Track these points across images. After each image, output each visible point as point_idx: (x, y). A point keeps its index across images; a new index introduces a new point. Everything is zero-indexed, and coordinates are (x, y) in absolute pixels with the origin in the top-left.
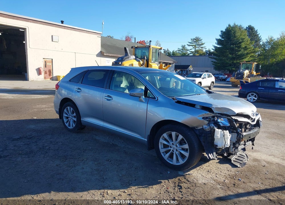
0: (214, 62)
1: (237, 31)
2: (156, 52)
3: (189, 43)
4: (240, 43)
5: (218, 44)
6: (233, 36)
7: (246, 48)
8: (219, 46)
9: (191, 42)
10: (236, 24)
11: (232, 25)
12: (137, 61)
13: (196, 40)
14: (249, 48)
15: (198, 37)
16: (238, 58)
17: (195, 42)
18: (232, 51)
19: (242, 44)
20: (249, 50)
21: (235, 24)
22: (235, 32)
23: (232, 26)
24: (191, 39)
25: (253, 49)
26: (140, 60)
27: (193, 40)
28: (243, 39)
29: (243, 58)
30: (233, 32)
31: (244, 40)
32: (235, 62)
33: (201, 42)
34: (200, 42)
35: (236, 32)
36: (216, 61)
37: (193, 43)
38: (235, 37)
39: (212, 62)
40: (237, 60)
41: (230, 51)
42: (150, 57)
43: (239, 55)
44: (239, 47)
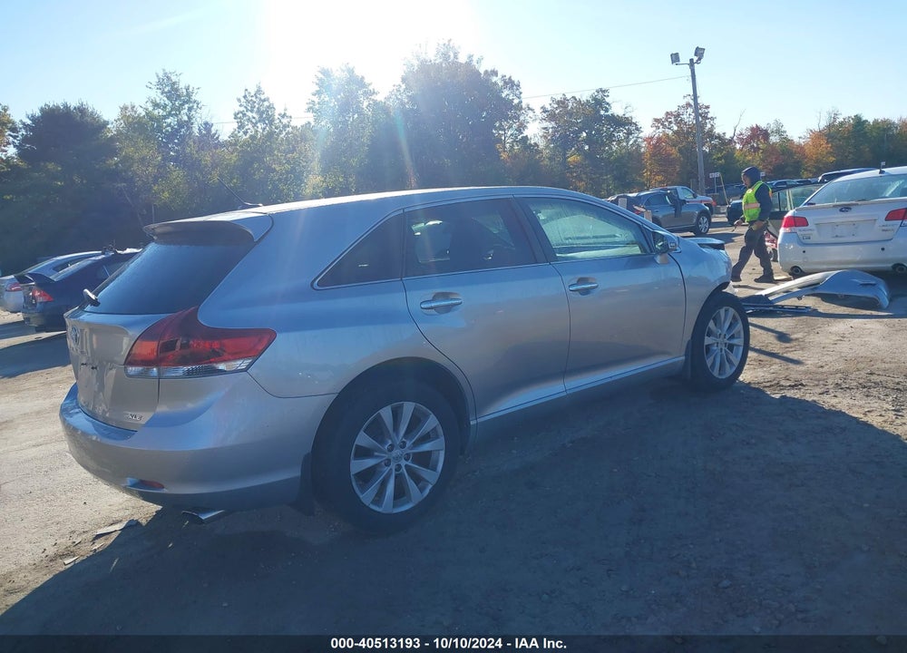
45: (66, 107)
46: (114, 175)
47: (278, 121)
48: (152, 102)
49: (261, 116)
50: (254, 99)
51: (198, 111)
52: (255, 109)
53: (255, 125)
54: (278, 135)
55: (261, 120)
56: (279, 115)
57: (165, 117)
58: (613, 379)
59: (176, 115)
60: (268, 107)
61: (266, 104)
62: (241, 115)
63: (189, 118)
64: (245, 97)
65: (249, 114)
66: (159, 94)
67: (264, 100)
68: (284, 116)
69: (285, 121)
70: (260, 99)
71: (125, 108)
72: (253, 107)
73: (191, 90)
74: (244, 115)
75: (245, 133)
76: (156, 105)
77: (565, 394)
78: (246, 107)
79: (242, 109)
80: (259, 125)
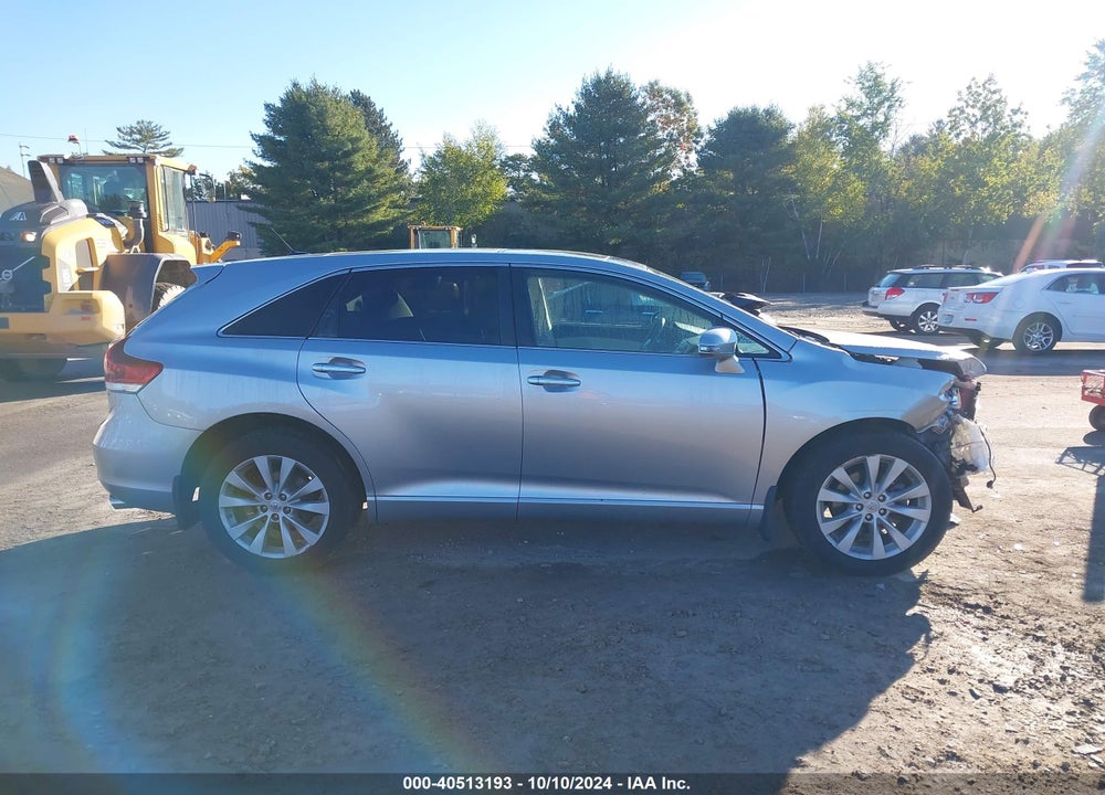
0: (259, 227)
1: (331, 110)
2: (175, 183)
3: (112, 144)
4: (348, 154)
5: (263, 156)
6: (318, 128)
7: (369, 174)
8: (267, 164)
9: (123, 142)
10: (320, 83)
11: (305, 85)
12: (106, 225)
13: (140, 132)
14: (383, 175)
15: (150, 123)
16: (349, 209)
17: (138, 142)
18: (323, 184)
19: (357, 157)
20: (382, 181)
21: (314, 82)
22: (322, 113)
23: (304, 88)
24: (119, 129)
25: (395, 179)
26: (115, 221)
27: (126, 134)
28: (355, 141)
29: (369, 211)
30: (314, 110)
31: (361, 145)
32: (341, 223)
33: (164, 142)
34: (161, 143)
35: (326, 111)
36: (269, 223)
37: (130, 148)
38: (325, 130)
39: (253, 224)
40: (347, 218)
41: (318, 184)
42: (160, 209)
43: (349, 200)
44: (347, 169)
45: (754, 110)
46: (788, 185)
47: (1008, 119)
48: (847, 100)
49: (985, 112)
50: (980, 90)
51: (900, 110)
52: (979, 105)
53: (973, 124)
54: (1003, 138)
55: (984, 118)
56: (1012, 110)
57: (858, 118)
58: (603, 503)
59: (872, 115)
60: (999, 101)
61: (996, 97)
62: (957, 112)
63: (887, 119)
64: (969, 88)
65: (969, 110)
66: (857, 90)
67: (994, 92)
68: (1015, 112)
69: (1017, 119)
70: (990, 91)
71: (813, 109)
72: (976, 101)
73: (897, 84)
74: (962, 112)
75: (958, 135)
76: (851, 104)
77: (516, 501)
78: (966, 101)
79: (963, 104)
80: (979, 124)
